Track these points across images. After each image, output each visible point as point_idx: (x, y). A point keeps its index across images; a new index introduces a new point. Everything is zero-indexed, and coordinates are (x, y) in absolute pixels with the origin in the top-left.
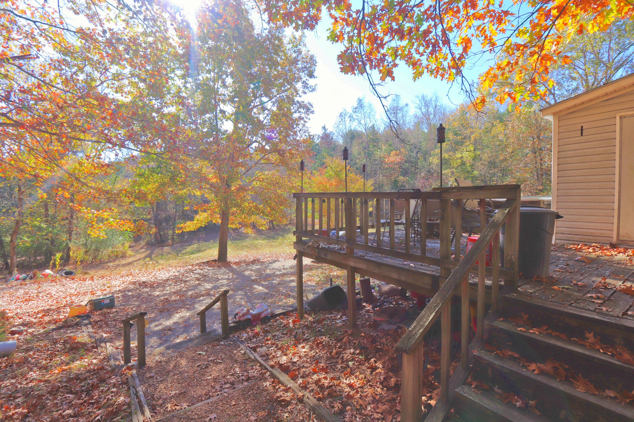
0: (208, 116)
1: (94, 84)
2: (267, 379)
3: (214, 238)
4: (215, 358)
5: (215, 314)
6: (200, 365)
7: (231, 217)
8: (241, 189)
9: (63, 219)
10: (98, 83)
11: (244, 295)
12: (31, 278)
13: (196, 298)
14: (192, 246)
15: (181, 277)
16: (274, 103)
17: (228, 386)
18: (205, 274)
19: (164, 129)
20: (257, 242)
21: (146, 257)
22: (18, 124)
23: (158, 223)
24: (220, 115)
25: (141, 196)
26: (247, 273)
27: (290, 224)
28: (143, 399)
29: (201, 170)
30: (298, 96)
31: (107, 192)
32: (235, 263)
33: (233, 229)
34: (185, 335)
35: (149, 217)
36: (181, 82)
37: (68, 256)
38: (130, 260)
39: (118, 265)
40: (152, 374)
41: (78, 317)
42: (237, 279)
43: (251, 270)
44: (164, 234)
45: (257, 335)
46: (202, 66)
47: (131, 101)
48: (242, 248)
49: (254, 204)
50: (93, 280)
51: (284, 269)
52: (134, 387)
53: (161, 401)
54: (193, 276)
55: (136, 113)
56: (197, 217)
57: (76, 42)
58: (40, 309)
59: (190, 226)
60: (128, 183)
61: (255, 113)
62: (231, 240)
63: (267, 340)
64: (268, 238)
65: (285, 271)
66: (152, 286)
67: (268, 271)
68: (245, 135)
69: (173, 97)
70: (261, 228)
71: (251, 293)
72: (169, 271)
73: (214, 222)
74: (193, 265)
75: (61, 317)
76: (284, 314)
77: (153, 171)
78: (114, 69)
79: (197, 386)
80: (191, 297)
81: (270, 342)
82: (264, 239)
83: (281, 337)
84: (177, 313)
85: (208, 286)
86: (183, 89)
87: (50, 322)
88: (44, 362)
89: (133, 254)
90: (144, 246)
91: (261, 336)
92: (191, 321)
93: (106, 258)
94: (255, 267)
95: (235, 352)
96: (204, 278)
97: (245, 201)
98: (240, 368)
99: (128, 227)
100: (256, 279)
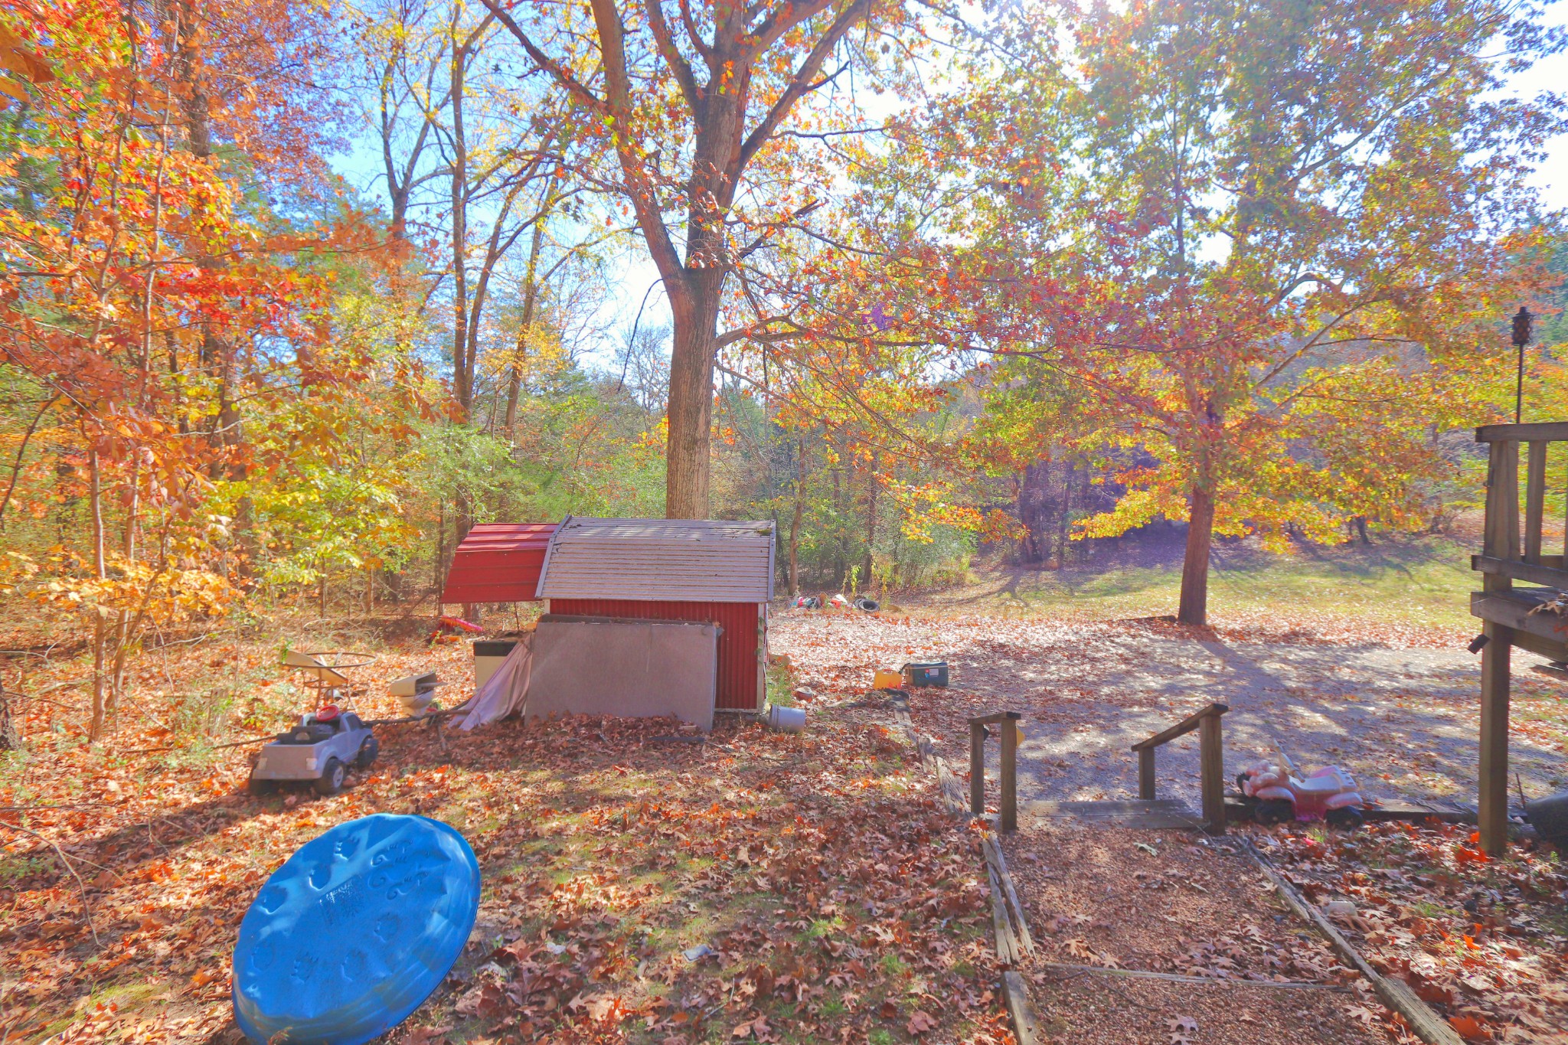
0: (1155, 235)
1: (912, 224)
2: (1362, 998)
3: (1166, 560)
4: (1185, 874)
5: (1176, 759)
6: (1145, 877)
7: (1221, 506)
8: (1255, 423)
9: (860, 502)
10: (918, 220)
11: (1262, 728)
12: (817, 606)
13: (1123, 705)
14: (1107, 576)
15: (1082, 647)
16: (1379, 142)
17: (1224, 961)
18: (1143, 649)
19: (1052, 290)
20: (1304, 580)
21: (1003, 590)
22: (803, 332)
23: (1030, 514)
24: (1190, 224)
25: (998, 455)
26: (1270, 667)
27: (1432, 530)
28: (1014, 901)
29: (1136, 382)
30: (1488, 85)
31: (934, 447)
32: (1231, 633)
33: (1222, 538)
34: (1096, 790)
35: (1009, 501)
36: (1085, 166)
37: (868, 571)
38: (972, 593)
39: (950, 601)
40: (1031, 856)
41: (888, 691)
42: (1238, 677)
43: (1285, 661)
44: (1041, 541)
45: (1313, 854)
46: (1142, 106)
47: (978, 245)
48: (1253, 593)
49: (1298, 467)
50: (908, 625)
51: (1409, 676)
52: (995, 869)
53: (1053, 925)
54: (1114, 651)
55: (992, 268)
56: (1124, 502)
57: (880, 148)
58: (832, 663)
59: (1104, 525)
60: (971, 425)
61: (1305, 193)
62: (1217, 568)
63: (1355, 882)
64: (1344, 570)
65: (1413, 683)
66: (1018, 658)
67: (1345, 674)
68: (1270, 265)
69: (1067, 209)
70: (1320, 540)
71: (1287, 726)
72: (1055, 629)
73: (1168, 516)
74: (1110, 623)
75: (863, 686)
76: (1416, 818)
77: (1022, 394)
78: (946, 181)
79: (1138, 925)
80: (1110, 701)
81: (1363, 890)
82: (1327, 574)
83: (1407, 889)
84: (1076, 731)
85: (1153, 682)
86: (1092, 181)
87: (846, 690)
88: (842, 761)
89: (977, 580)
90: (999, 565)
91: (1330, 861)
92: (1111, 760)
93: (928, 582)
94: (1296, 654)
95: (1244, 878)
96: (1142, 659)
97: (1266, 458)
98: (1262, 927)
99: (972, 522)
100: (1302, 691)
